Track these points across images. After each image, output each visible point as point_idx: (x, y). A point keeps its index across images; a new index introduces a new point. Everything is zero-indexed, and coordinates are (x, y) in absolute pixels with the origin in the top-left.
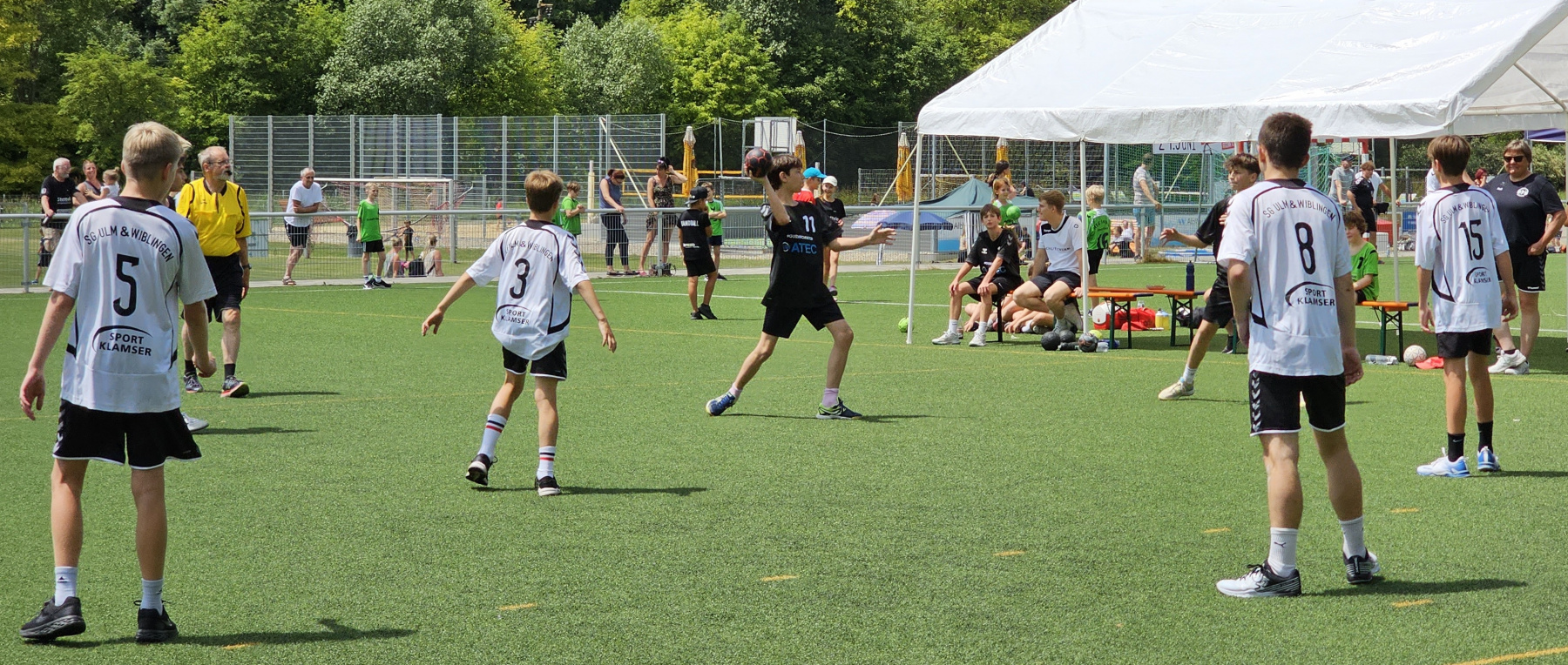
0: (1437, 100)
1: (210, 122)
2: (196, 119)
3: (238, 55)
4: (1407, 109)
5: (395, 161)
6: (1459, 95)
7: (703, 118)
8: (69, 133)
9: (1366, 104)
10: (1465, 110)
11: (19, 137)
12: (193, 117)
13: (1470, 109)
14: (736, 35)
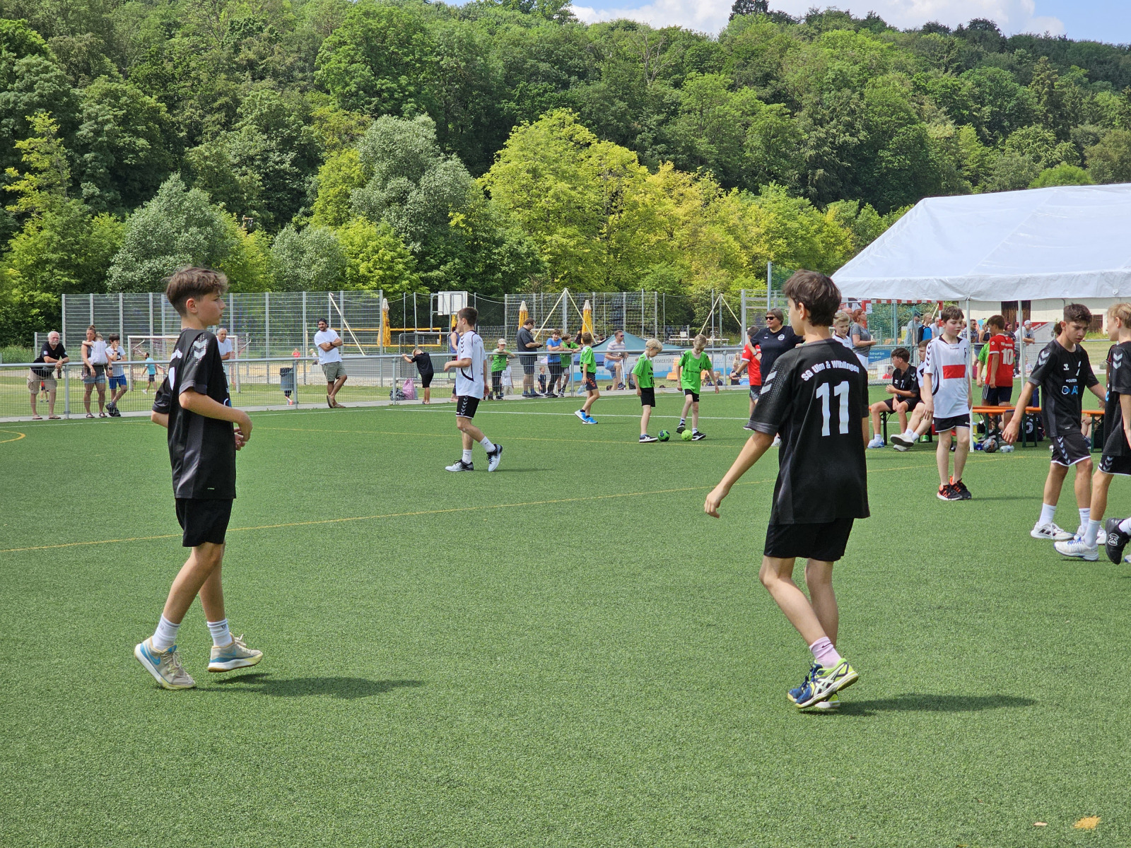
1: (34, 299)
2: (24, 297)
3: (53, 252)
12: (22, 295)
14: (387, 238)
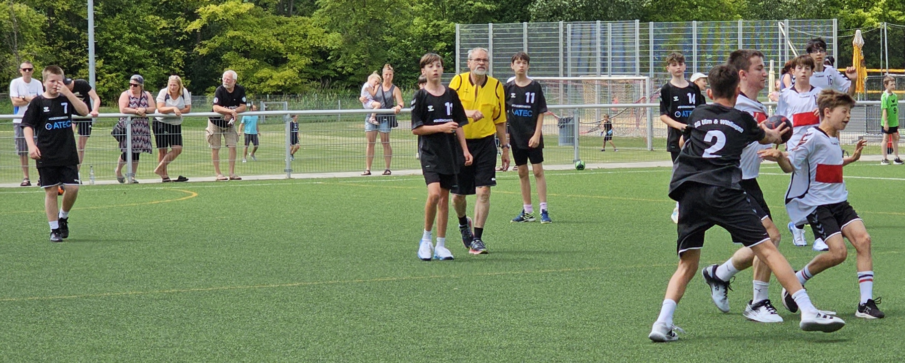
1: (439, 30)
2: (428, 27)
5: (599, 62)
7: (869, 23)
8: (321, 41)
11: (280, 45)
12: (425, 26)
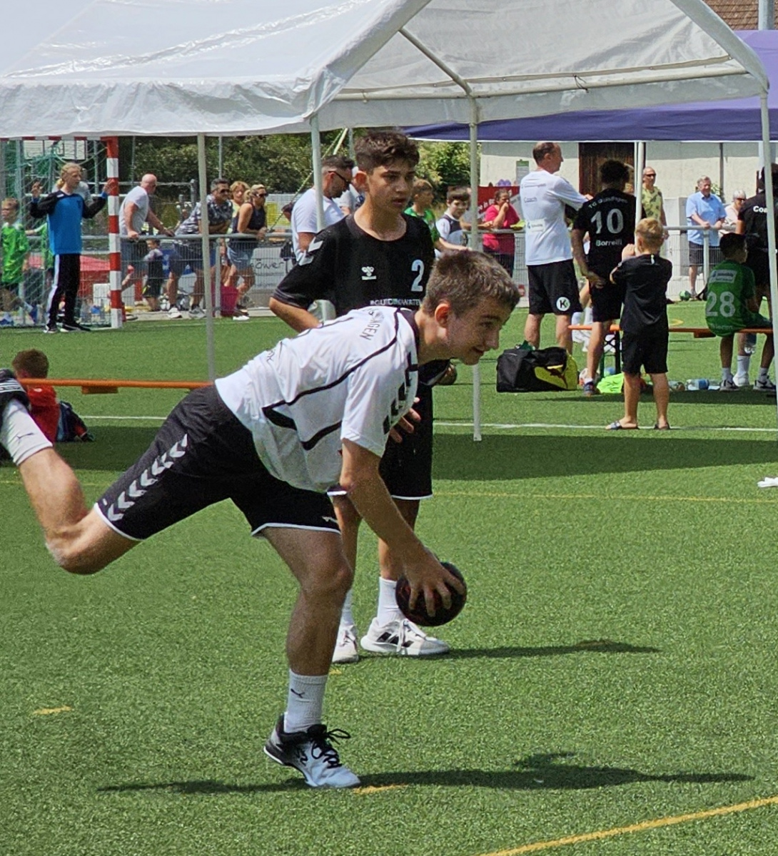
0: (293, 78)
4: (247, 91)
6: (326, 71)
9: (180, 83)
10: (336, 93)
13: (344, 91)
